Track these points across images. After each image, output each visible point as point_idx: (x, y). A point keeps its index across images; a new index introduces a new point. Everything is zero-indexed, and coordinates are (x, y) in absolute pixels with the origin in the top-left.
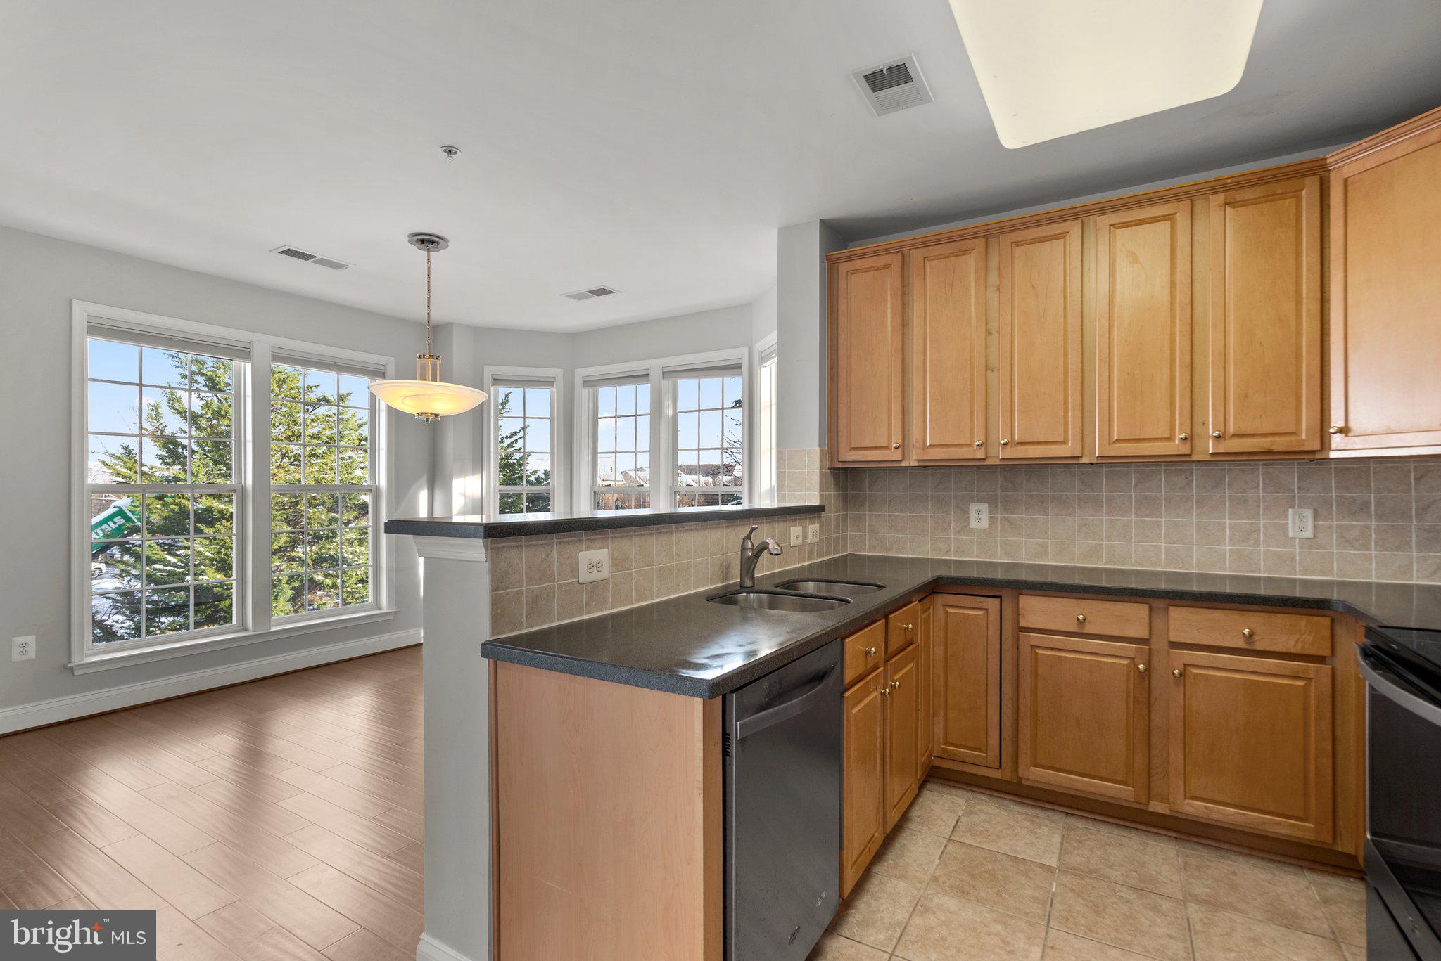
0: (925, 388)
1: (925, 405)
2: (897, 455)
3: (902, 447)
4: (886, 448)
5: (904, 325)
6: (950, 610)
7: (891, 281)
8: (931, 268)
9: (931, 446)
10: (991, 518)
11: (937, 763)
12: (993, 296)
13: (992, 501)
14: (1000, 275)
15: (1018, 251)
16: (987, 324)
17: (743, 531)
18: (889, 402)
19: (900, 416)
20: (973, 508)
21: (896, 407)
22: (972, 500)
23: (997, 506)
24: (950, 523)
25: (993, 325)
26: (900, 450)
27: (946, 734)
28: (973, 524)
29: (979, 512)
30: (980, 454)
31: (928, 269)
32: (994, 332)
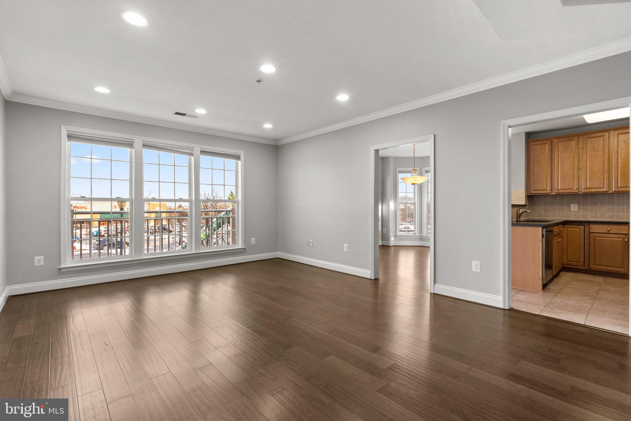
0: (558, 175)
1: (558, 179)
2: (550, 192)
3: (551, 189)
4: (546, 190)
5: (552, 158)
6: (568, 229)
7: (547, 147)
8: (561, 144)
9: (560, 189)
10: (578, 208)
11: (565, 266)
12: (580, 150)
13: (579, 204)
14: (583, 146)
15: (588, 140)
16: (578, 158)
17: (517, 209)
18: (547, 178)
19: (550, 181)
20: (572, 206)
21: (549, 179)
22: (572, 203)
23: (580, 204)
24: (564, 209)
25: (581, 158)
26: (550, 190)
27: (567, 259)
28: (572, 209)
29: (574, 206)
30: (577, 191)
31: (560, 144)
32: (581, 160)
